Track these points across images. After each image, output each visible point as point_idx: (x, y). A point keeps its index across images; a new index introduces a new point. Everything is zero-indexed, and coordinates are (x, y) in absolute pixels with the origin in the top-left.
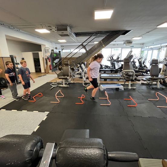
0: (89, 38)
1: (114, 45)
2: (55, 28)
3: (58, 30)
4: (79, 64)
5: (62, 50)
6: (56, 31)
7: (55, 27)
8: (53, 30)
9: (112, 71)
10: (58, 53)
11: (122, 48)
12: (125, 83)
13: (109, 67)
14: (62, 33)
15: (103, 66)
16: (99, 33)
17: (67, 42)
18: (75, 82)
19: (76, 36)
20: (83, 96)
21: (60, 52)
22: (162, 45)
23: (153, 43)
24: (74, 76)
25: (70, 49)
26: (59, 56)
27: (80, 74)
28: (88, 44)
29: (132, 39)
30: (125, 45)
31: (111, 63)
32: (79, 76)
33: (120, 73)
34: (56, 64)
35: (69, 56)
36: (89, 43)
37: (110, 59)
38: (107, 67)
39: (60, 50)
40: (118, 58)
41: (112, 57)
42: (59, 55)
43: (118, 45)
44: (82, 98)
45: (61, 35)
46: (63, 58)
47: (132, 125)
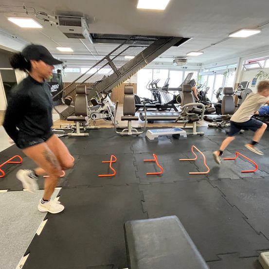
0: (119, 47)
1: (157, 63)
2: (54, 18)
3: (62, 23)
4: (104, 93)
5: (64, 68)
6: (57, 24)
7: (56, 17)
8: (51, 22)
9: (158, 107)
10: (56, 73)
11: (170, 69)
12: (184, 126)
13: (152, 101)
14: (70, 30)
15: (141, 100)
16: (134, 40)
17: (75, 52)
18: (99, 127)
19: (93, 42)
20: (113, 159)
21: (59, 71)
22: (230, 67)
23: (216, 64)
24: (96, 116)
25: (80, 68)
26: (58, 79)
27: (107, 112)
28: (115, 59)
29: (188, 55)
30: (175, 64)
31: (153, 94)
32: (105, 116)
33: (169, 110)
34: (54, 93)
35: (80, 81)
36: (117, 56)
37: (151, 87)
38: (147, 100)
39: (60, 69)
40: (167, 85)
41: (156, 84)
42: (59, 77)
43: (163, 64)
44: (111, 161)
45: (69, 35)
46: (67, 84)
47: (222, 194)
